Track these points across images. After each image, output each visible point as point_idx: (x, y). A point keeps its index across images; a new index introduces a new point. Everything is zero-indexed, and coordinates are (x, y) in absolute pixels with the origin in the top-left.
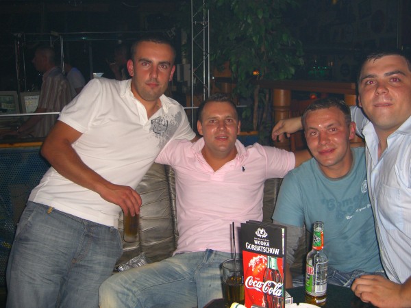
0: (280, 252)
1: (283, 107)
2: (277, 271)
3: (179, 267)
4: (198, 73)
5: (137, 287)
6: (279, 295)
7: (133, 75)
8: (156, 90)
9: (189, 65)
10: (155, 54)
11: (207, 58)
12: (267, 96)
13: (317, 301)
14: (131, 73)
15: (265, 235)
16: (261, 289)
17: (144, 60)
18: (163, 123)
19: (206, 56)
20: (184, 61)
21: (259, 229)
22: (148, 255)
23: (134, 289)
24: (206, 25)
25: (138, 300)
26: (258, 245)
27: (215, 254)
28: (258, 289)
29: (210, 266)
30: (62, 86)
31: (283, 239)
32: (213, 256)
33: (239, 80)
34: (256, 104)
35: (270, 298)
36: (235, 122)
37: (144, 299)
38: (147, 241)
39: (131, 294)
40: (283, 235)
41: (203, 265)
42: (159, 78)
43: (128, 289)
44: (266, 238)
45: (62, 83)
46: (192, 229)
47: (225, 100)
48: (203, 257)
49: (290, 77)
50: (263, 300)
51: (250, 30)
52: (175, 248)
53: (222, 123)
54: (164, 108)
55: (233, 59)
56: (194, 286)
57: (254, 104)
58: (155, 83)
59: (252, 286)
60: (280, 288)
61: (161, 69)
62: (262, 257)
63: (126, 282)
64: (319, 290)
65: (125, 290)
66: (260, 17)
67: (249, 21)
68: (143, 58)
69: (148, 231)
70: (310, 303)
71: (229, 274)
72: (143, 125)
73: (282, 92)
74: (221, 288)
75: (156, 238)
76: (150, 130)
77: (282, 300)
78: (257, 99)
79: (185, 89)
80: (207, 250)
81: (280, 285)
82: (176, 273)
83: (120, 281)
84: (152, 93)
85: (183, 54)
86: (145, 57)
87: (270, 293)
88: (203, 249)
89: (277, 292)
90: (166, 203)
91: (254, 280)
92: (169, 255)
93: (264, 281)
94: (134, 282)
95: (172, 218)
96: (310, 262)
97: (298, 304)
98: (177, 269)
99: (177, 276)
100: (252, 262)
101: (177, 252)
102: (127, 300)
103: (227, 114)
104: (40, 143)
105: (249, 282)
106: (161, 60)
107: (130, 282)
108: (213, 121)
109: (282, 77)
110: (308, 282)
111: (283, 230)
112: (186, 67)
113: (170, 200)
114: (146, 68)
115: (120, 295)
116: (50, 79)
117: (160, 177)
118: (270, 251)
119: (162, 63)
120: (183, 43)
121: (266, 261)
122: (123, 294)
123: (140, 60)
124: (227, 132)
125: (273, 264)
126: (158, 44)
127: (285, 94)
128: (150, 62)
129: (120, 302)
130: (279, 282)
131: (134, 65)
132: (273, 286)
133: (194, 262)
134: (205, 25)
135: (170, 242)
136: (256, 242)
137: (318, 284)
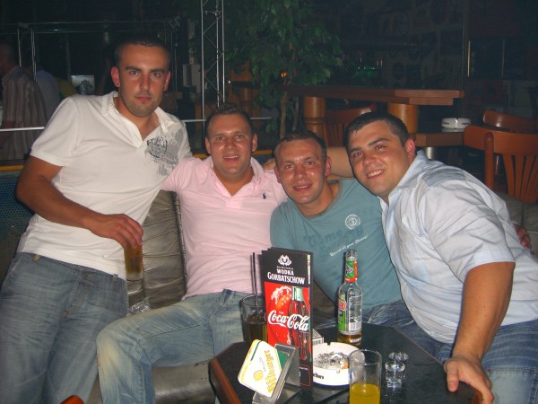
0: (306, 281)
1: (315, 119)
2: (303, 303)
3: (191, 311)
4: (211, 76)
5: (142, 335)
6: (306, 329)
7: (119, 86)
8: (148, 104)
9: (199, 65)
10: (146, 60)
11: (222, 57)
12: (297, 105)
13: (351, 341)
14: (117, 83)
15: (289, 263)
16: (286, 324)
17: (131, 68)
18: (162, 143)
19: (220, 54)
20: (192, 60)
21: (282, 257)
22: (152, 301)
23: (139, 337)
24: (220, 15)
25: (144, 350)
26: (281, 274)
27: (234, 295)
28: (282, 325)
29: (228, 309)
30: (30, 90)
31: (309, 267)
32: (231, 297)
33: (262, 85)
34: (284, 115)
35: (295, 333)
36: (247, 137)
37: (151, 349)
38: (151, 284)
39: (135, 343)
40: (309, 262)
41: (220, 308)
42: (152, 90)
43: (131, 337)
44: (290, 266)
45: (28, 86)
46: (205, 266)
47: (233, 112)
48: (219, 299)
49: (325, 81)
50: (288, 336)
51: (275, 22)
52: (185, 292)
53: (230, 141)
54: (163, 126)
55: (254, 59)
56: (209, 333)
57: (280, 115)
58: (147, 96)
59: (275, 322)
60: (307, 322)
61: (153, 78)
62: (286, 287)
63: (129, 329)
64: (353, 327)
65: (129, 339)
66: (287, 6)
67: (274, 11)
68: (131, 65)
69: (151, 272)
70: (343, 342)
71: (250, 312)
72: (138, 146)
73: (315, 100)
74: (242, 334)
75: (163, 280)
76: (146, 152)
77: (309, 335)
78: (284, 109)
79: (193, 96)
80: (224, 290)
81: (307, 318)
82: (188, 318)
83: (121, 327)
84: (143, 108)
85: (191, 51)
86: (133, 64)
87: (295, 328)
88: (219, 290)
89: (303, 326)
90: (173, 236)
91: (278, 314)
92: (178, 299)
93: (289, 315)
94: (138, 329)
95: (181, 256)
96: (343, 297)
97: (329, 344)
98: (189, 314)
99: (189, 323)
100: (276, 294)
101: (186, 296)
102: (130, 350)
103: (235, 130)
104: (21, 167)
105: (272, 317)
106: (152, 67)
107: (133, 329)
108: (220, 138)
109: (315, 81)
110: (340, 319)
111: (309, 257)
112: (195, 68)
113: (179, 233)
114: (135, 78)
115: (122, 345)
116: (13, 84)
117: (166, 207)
118: (295, 280)
119: (154, 71)
120: (190, 37)
121: (291, 292)
122: (126, 343)
123: (127, 68)
124: (237, 150)
125: (298, 295)
126: (148, 48)
127: (318, 103)
128: (139, 70)
129: (122, 352)
130: (305, 314)
131: (120, 73)
132: (299, 320)
133: (209, 305)
134: (218, 16)
135: (179, 284)
136: (279, 271)
137: (352, 321)
